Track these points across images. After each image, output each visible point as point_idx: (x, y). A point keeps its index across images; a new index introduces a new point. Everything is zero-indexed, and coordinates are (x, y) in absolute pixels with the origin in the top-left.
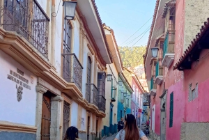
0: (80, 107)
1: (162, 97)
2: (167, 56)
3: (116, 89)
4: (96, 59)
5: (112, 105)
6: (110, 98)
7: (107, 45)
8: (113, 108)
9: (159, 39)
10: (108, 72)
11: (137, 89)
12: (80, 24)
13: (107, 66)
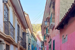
0: (14, 47)
1: (49, 42)
2: (52, 24)
3: (30, 40)
4: (21, 26)
5: (29, 46)
6: (28, 43)
7: (26, 20)
8: (30, 47)
9: (48, 18)
10: (27, 32)
11: (39, 40)
12: (13, 9)
13: (26, 29)
